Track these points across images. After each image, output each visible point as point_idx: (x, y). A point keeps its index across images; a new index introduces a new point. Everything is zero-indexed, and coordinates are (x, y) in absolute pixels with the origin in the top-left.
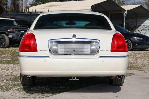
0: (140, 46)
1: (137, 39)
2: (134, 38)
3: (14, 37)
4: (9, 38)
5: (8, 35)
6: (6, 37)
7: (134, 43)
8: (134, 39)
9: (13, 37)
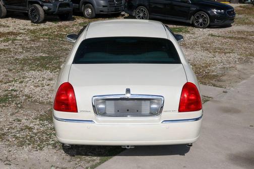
0: (221, 23)
1: (216, 12)
2: (212, 10)
3: (51, 9)
4: (44, 10)
5: (42, 6)
6: (39, 9)
7: (213, 18)
8: (213, 12)
9: (49, 9)
